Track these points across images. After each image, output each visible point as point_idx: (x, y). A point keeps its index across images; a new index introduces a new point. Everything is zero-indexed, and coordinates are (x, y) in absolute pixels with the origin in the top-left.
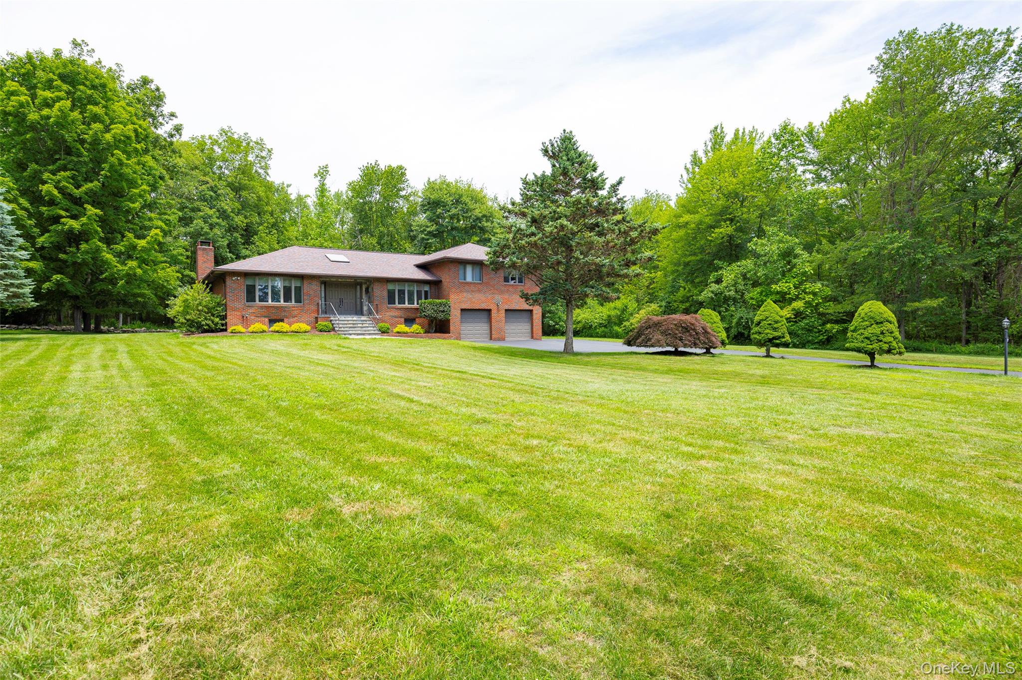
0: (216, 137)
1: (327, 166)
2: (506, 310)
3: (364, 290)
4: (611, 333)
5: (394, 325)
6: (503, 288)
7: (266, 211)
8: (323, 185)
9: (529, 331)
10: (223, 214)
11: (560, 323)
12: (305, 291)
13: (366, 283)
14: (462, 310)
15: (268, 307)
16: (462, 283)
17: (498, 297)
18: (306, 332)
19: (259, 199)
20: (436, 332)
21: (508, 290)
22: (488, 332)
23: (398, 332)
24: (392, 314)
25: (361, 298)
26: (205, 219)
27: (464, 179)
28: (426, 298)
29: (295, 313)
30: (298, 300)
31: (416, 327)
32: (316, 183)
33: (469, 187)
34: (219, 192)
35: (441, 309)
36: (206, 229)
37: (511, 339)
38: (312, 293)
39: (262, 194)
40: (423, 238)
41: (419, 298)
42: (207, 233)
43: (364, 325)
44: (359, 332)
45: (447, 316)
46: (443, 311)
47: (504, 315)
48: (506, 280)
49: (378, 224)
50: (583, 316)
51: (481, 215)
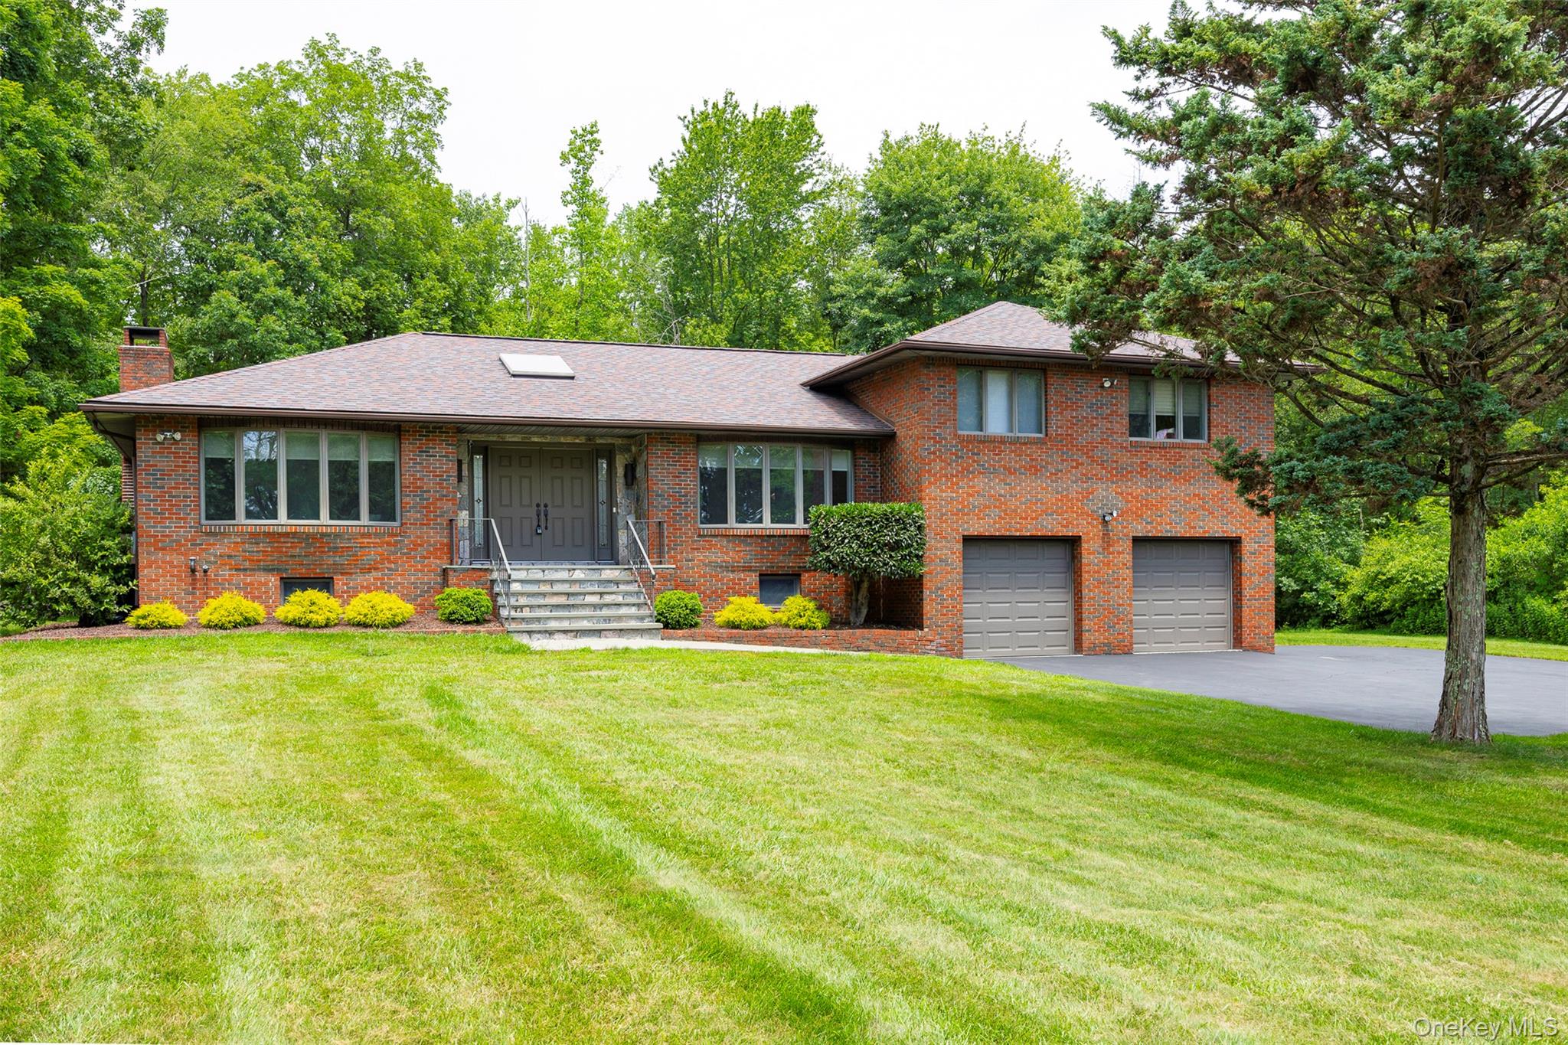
0: (296, 68)
1: (593, 129)
2: (1137, 541)
3: (620, 471)
4: (1515, 619)
5: (719, 599)
6: (1125, 459)
7: (429, 266)
8: (586, 182)
9: (1227, 617)
10: (296, 275)
11: (1320, 586)
12: (407, 479)
13: (626, 449)
14: (968, 540)
15: (273, 536)
16: (971, 440)
17: (1106, 494)
18: (396, 625)
19: (403, 229)
20: (871, 621)
21: (1144, 468)
22: (1068, 621)
23: (733, 625)
24: (716, 556)
25: (611, 501)
26: (246, 291)
27: (998, 133)
28: (839, 497)
29: (372, 555)
30: (383, 510)
31: (796, 606)
32: (564, 178)
33: (1014, 153)
34: (291, 212)
35: (889, 537)
36: (244, 318)
37: (1157, 649)
38: (430, 483)
39: (412, 216)
40: (866, 319)
41: (813, 496)
42: (243, 330)
43: (608, 599)
44: (585, 624)
45: (911, 565)
46: (896, 546)
47: (1127, 558)
48: (1139, 425)
49: (733, 283)
50: (1406, 560)
51: (1050, 235)
